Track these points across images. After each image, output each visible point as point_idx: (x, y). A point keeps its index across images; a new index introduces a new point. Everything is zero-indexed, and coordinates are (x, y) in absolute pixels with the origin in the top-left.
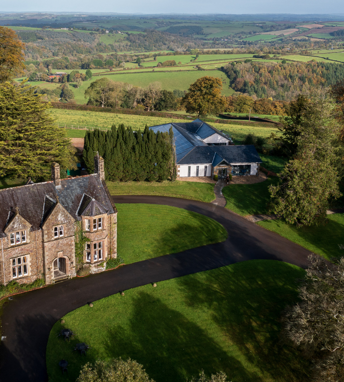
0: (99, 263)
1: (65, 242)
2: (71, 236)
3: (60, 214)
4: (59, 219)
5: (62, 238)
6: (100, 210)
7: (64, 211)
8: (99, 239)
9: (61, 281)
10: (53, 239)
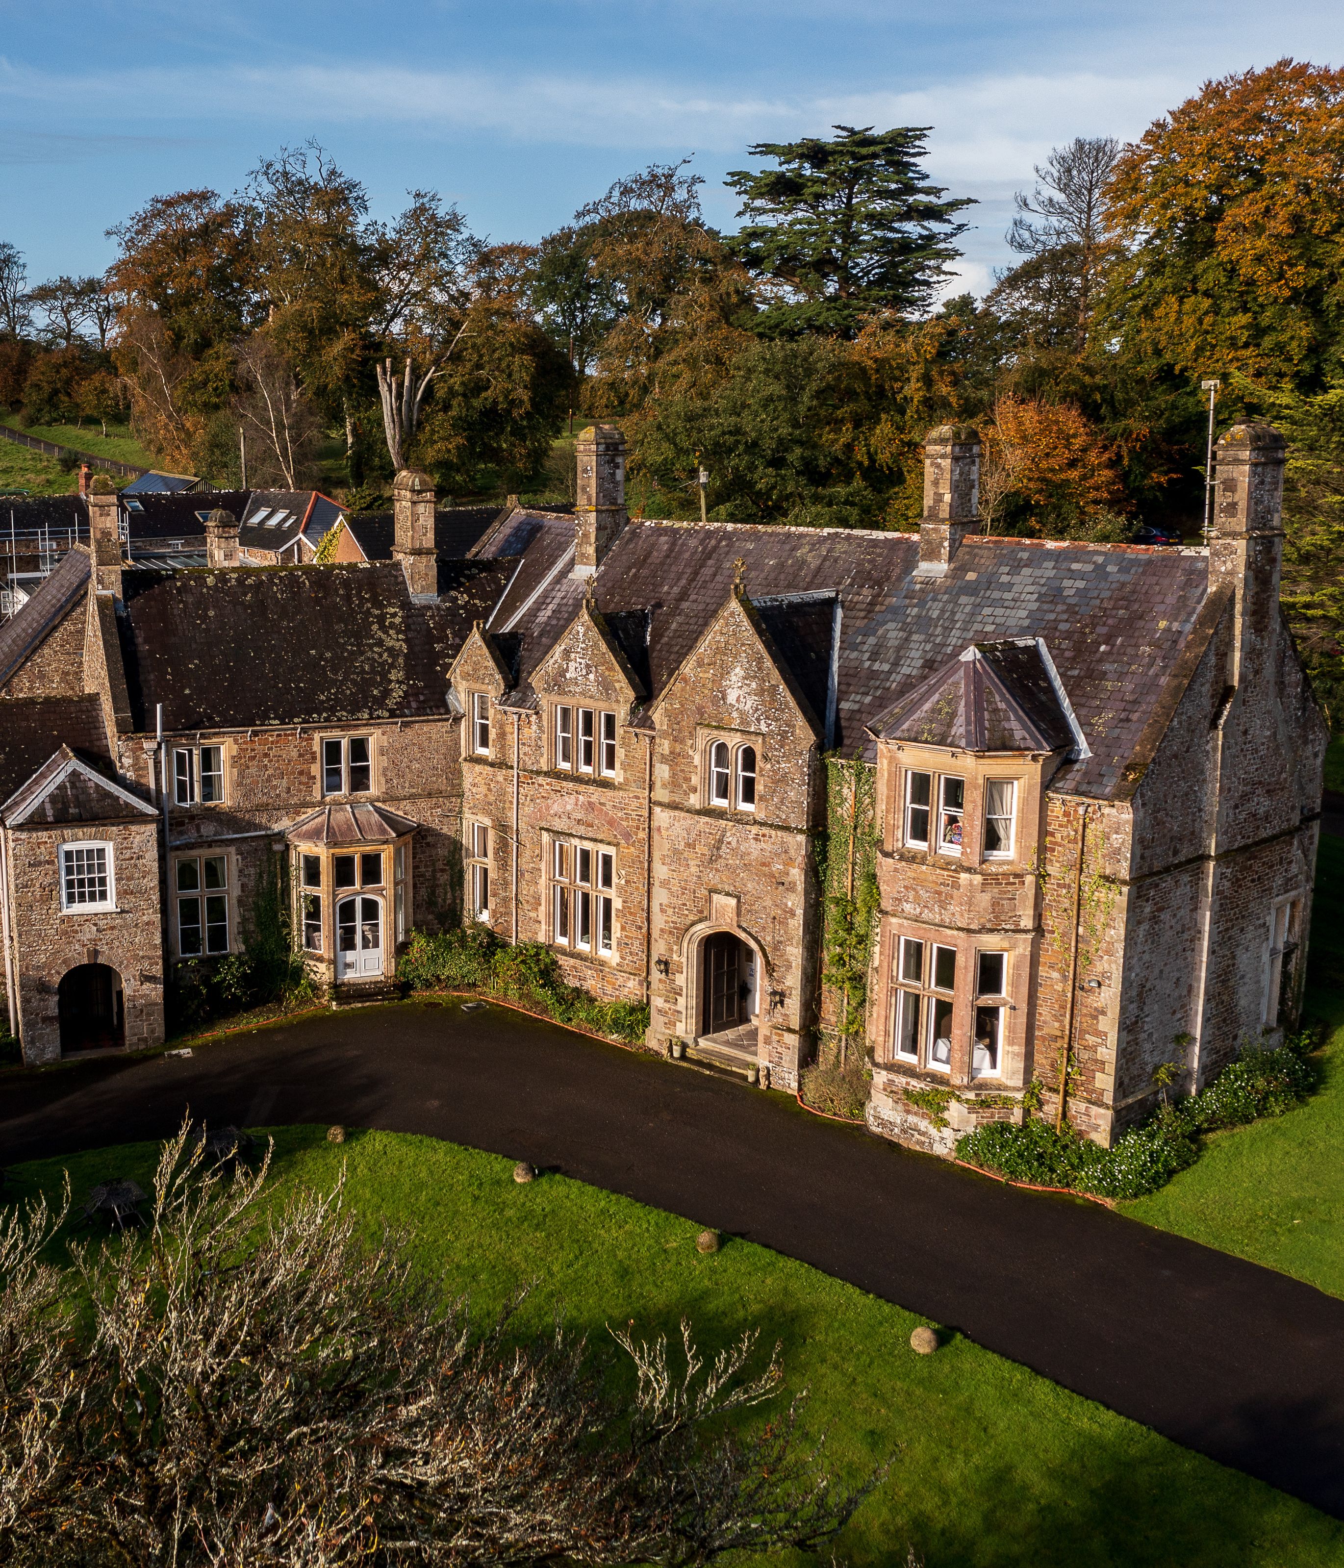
0: (916, 1085)
1: (754, 849)
2: (786, 828)
3: (739, 671)
4: (732, 698)
5: (739, 819)
6: (960, 720)
7: (760, 661)
8: (927, 915)
9: (710, 1067)
10: (694, 801)
